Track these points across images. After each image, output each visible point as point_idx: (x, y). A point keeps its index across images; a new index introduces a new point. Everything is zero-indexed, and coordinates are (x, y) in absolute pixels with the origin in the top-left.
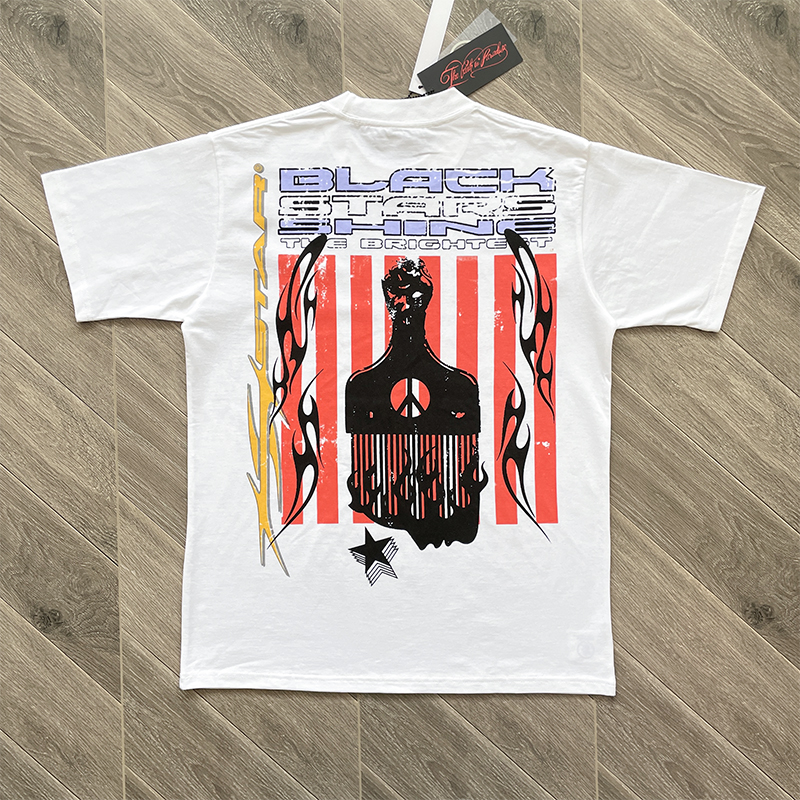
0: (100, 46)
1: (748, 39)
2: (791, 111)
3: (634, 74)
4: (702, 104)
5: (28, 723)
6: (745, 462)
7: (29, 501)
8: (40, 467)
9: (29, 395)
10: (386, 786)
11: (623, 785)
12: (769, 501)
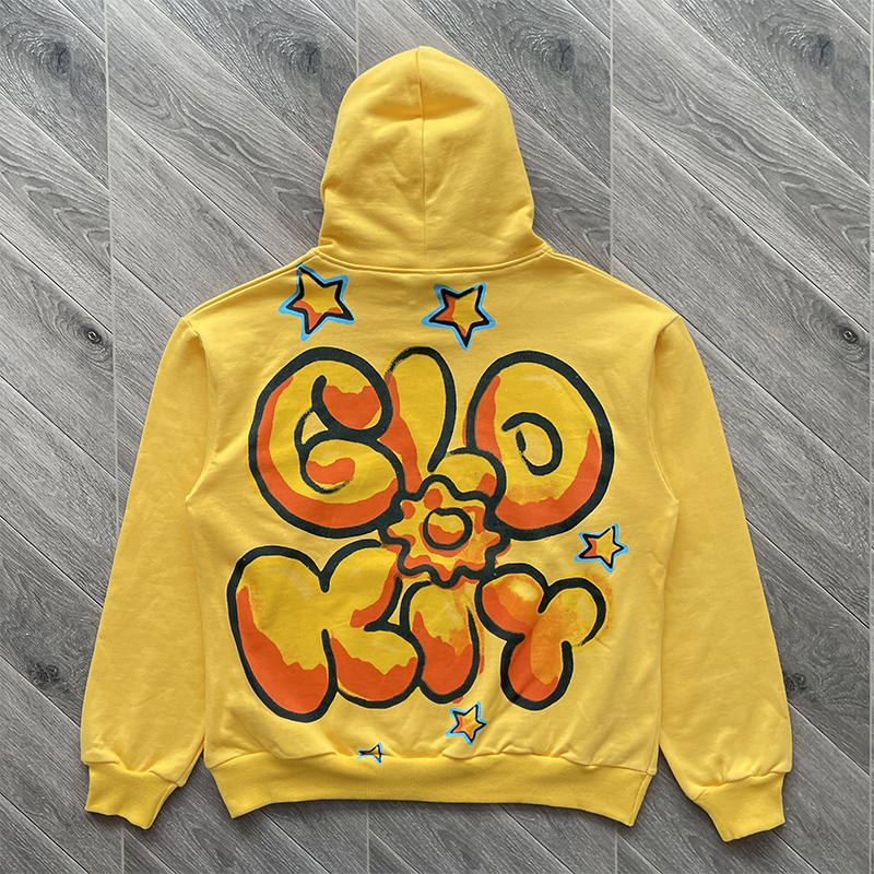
0: (103, 75)
1: (791, 71)
2: (835, 149)
3: (667, 108)
4: (740, 141)
5: (23, 782)
6: (779, 522)
7: (26, 552)
8: (37, 516)
9: (27, 442)
10: (395, 855)
11: (644, 860)
12: (804, 563)
